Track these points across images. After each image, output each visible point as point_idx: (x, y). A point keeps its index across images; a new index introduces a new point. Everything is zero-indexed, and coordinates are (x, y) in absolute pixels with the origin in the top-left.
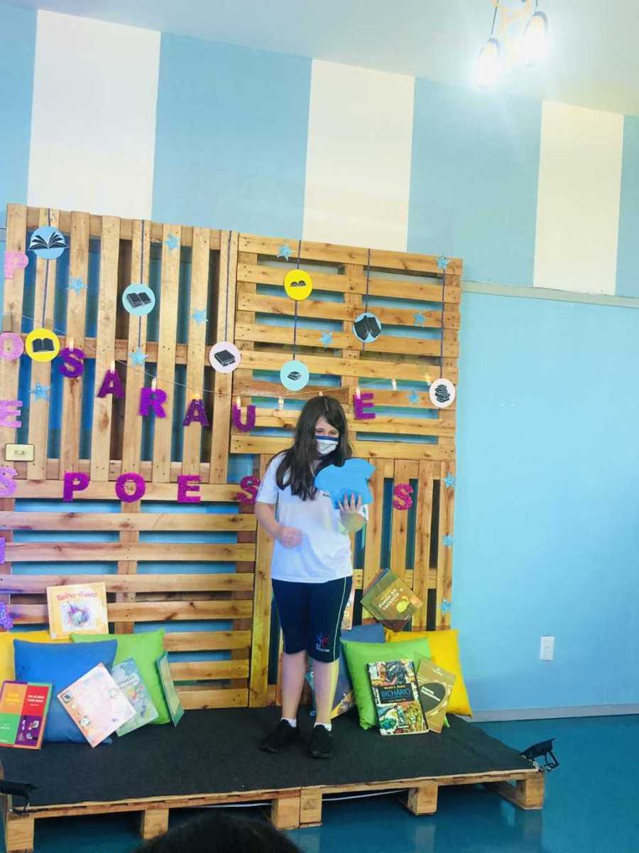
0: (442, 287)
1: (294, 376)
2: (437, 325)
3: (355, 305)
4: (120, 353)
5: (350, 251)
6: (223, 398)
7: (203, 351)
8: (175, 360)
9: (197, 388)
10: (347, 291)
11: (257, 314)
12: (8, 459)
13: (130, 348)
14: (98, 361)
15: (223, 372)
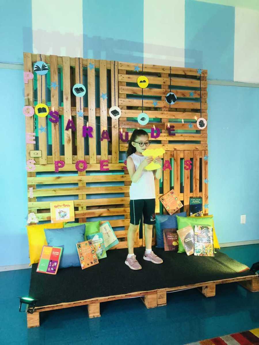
0: (199, 81)
1: (143, 119)
2: (199, 97)
3: (166, 90)
4: (73, 112)
5: (163, 68)
6: (116, 129)
7: (106, 110)
8: (96, 114)
9: (105, 125)
10: (162, 84)
11: (127, 95)
12: (31, 156)
13: (77, 110)
14: (64, 116)
15: (115, 119)
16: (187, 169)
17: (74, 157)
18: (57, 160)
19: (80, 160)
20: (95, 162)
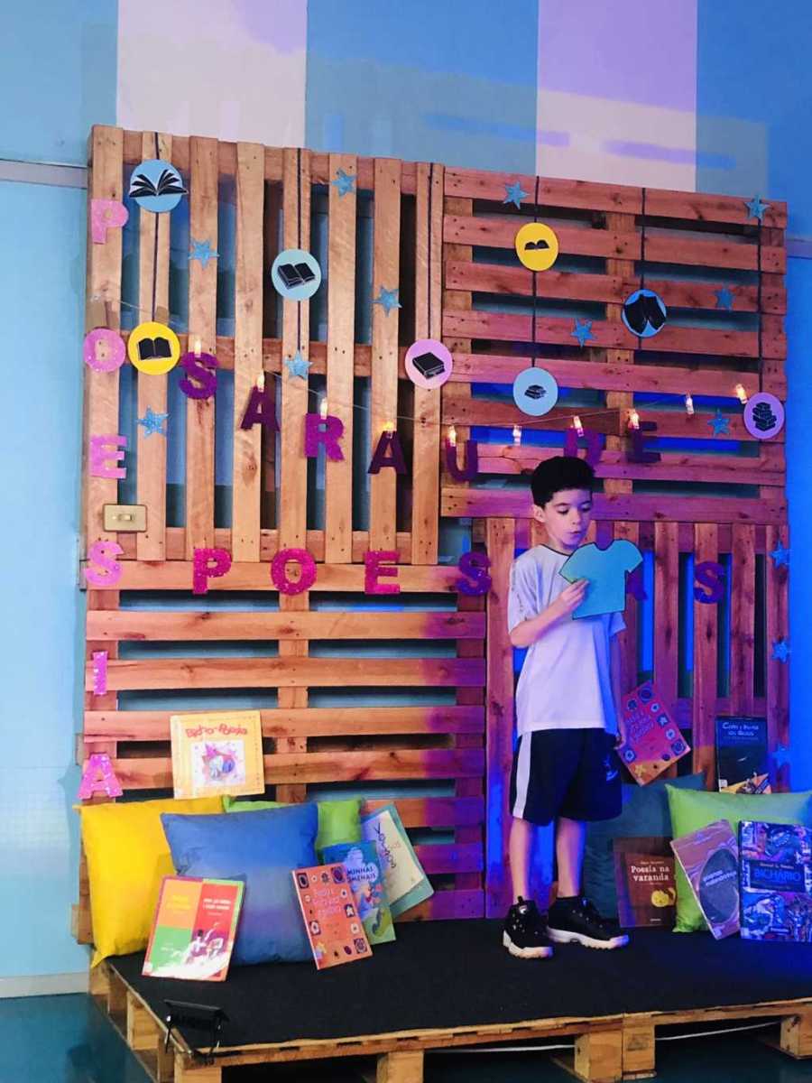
0: (755, 247)
1: (534, 392)
2: (752, 309)
3: (624, 278)
4: (270, 360)
5: (615, 191)
6: (428, 429)
7: (395, 356)
8: (354, 369)
9: (388, 413)
10: (610, 255)
11: (474, 293)
12: (107, 528)
13: (285, 351)
14: (238, 372)
15: (426, 388)
16: (705, 600)
17: (265, 535)
18: (202, 545)
19: (288, 547)
20: (347, 557)
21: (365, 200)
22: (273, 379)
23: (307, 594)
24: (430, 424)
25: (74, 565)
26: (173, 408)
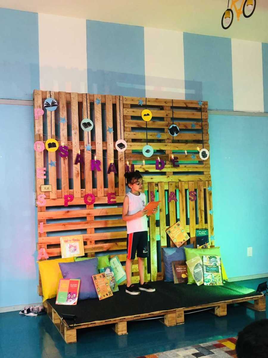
0: (200, 113)
1: (148, 151)
2: (200, 128)
3: (168, 122)
4: (81, 147)
5: (165, 101)
7: (113, 144)
8: (103, 148)
9: (112, 158)
10: (165, 116)
11: (132, 128)
12: (42, 191)
13: (85, 144)
14: (73, 150)
16: (192, 200)
17: (82, 190)
18: (66, 194)
19: (88, 193)
20: (103, 195)
21: (103, 105)
22: (82, 151)
23: (93, 205)
24: (122, 161)
25: (34, 200)
26: (57, 160)
